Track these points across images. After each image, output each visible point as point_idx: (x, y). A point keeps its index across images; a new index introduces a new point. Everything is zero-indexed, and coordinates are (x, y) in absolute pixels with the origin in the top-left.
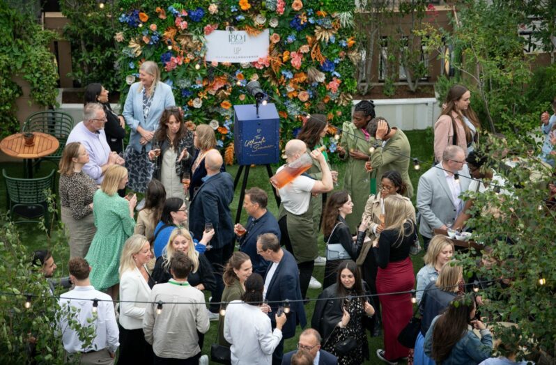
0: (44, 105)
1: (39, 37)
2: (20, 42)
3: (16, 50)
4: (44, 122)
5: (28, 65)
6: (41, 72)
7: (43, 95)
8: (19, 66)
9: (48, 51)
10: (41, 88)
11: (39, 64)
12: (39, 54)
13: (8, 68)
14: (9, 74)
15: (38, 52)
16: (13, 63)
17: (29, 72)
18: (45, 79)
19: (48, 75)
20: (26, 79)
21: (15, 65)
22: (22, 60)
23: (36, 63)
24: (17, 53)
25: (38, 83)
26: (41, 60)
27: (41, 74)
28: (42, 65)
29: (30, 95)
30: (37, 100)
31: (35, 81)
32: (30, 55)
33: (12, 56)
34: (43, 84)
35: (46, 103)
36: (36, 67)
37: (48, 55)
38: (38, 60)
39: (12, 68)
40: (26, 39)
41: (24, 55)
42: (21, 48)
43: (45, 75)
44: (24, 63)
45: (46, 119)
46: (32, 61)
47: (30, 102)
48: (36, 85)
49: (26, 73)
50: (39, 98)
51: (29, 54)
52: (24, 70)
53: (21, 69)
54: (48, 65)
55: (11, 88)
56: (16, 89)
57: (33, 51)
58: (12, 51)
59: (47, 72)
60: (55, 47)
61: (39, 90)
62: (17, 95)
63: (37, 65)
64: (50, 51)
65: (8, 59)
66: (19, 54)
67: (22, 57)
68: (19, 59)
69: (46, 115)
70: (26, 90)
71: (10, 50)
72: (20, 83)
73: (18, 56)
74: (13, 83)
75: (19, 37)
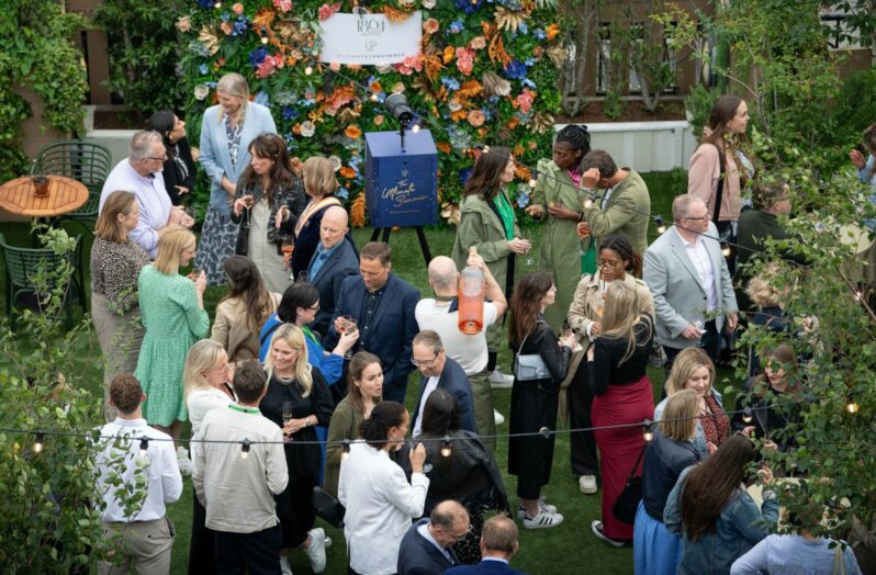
0: (65, 132)
1: (57, 24)
2: (28, 32)
3: (21, 44)
4: (64, 159)
5: (40, 69)
6: (60, 79)
7: (64, 116)
8: (26, 70)
9: (71, 47)
10: (61, 105)
11: (56, 67)
12: (58, 51)
13: (9, 73)
14: (10, 83)
15: (56, 48)
16: (17, 65)
17: (42, 79)
18: (67, 90)
19: (71, 85)
20: (37, 91)
21: (19, 69)
22: (31, 61)
23: (52, 66)
24: (23, 50)
25: (55, 97)
26: (61, 61)
27: (61, 82)
28: (62, 69)
29: (43, 117)
30: (54, 124)
31: (51, 93)
32: (44, 53)
33: (14, 54)
34: (64, 98)
35: (69, 129)
36: (52, 72)
37: (72, 52)
38: (56, 60)
39: (14, 73)
40: (37, 28)
41: (33, 53)
42: (28, 41)
43: (66, 85)
44: (34, 65)
45: (68, 154)
46: (47, 62)
47: (43, 128)
48: (53, 101)
49: (37, 81)
50: (58, 121)
51: (42, 50)
52: (33, 77)
53: (28, 75)
54: (72, 69)
55: (14, 105)
56: (21, 106)
57: (49, 47)
58: (15, 46)
59: (70, 79)
60: (82, 39)
61: (57, 109)
62: (24, 116)
63: (54, 69)
64: (75, 47)
65: (8, 59)
66: (26, 51)
67: (30, 56)
68: (26, 59)
69: (68, 147)
70: (37, 108)
71: (11, 45)
72: (27, 97)
73: (23, 54)
74: (17, 97)
75: (26, 24)
